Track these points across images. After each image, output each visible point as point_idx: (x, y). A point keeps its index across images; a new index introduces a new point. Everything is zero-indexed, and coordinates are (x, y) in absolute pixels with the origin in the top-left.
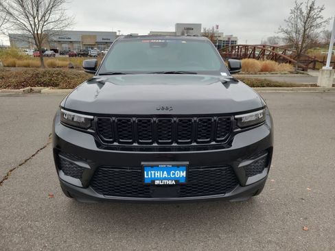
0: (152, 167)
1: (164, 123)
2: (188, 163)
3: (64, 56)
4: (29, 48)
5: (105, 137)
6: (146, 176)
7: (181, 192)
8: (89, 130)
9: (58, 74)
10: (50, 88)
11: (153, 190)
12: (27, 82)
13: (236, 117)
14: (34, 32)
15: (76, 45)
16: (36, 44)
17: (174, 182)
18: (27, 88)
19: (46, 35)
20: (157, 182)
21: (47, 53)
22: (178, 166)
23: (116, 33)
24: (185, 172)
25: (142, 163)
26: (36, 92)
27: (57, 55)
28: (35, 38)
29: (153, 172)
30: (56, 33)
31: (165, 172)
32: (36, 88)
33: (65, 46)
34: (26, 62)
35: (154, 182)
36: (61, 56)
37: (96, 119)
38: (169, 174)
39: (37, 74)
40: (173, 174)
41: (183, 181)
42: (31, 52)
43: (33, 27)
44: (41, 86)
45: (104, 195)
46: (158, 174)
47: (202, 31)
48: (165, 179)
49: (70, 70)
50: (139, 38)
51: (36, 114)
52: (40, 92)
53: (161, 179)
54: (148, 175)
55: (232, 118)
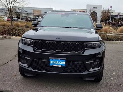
0: (53, 59)
1: (58, 44)
2: (66, 59)
3: (23, 21)
4: (5, 16)
5: (37, 48)
6: (50, 63)
7: (64, 71)
8: (31, 45)
9: (20, 30)
10: (15, 36)
11: (53, 69)
12: (4, 33)
13: (86, 43)
14: (8, 7)
15: (30, 15)
16: (9, 14)
17: (60, 66)
18: (4, 36)
19: (15, 9)
20: (54, 66)
21: (14, 19)
22: (62, 60)
23: (52, 9)
24: (65, 62)
25: (49, 58)
26: (8, 38)
27: (19, 20)
28: (9, 10)
29: (53, 61)
30: (20, 8)
31: (57, 62)
32: (8, 36)
33: (24, 16)
34: (3, 23)
35: (53, 65)
36: (21, 21)
37: (34, 41)
38: (59, 63)
39: (9, 29)
40: (60, 63)
41: (64, 66)
42: (5, 18)
43: (8, 5)
44: (11, 35)
45: (35, 70)
46: (55, 62)
47: (102, 9)
48: (57, 64)
49: (26, 28)
50: (57, 12)
51: (8, 47)
52: (10, 38)
53: (56, 64)
54: (51, 62)
55: (84, 43)
